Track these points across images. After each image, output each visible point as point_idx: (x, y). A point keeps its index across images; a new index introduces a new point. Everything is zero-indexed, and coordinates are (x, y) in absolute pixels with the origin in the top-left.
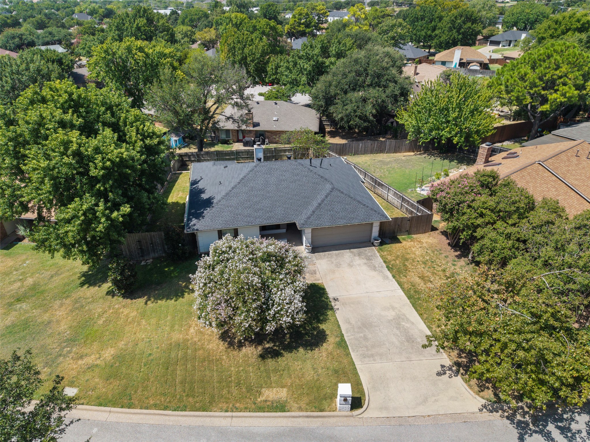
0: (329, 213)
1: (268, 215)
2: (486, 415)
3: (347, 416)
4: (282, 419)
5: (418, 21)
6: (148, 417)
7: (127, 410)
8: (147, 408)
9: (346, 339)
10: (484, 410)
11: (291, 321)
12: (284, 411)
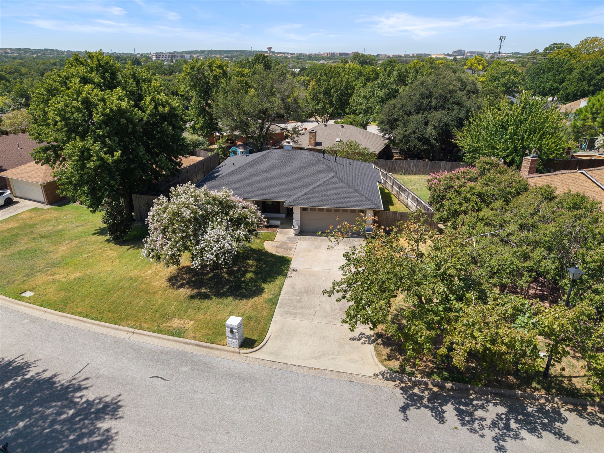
0: (320, 196)
1: (262, 192)
2: (380, 382)
3: (233, 352)
4: (174, 343)
5: (544, 73)
6: (71, 320)
7: (58, 313)
8: (73, 314)
9: (280, 297)
10: (380, 376)
11: (215, 259)
12: (180, 337)
